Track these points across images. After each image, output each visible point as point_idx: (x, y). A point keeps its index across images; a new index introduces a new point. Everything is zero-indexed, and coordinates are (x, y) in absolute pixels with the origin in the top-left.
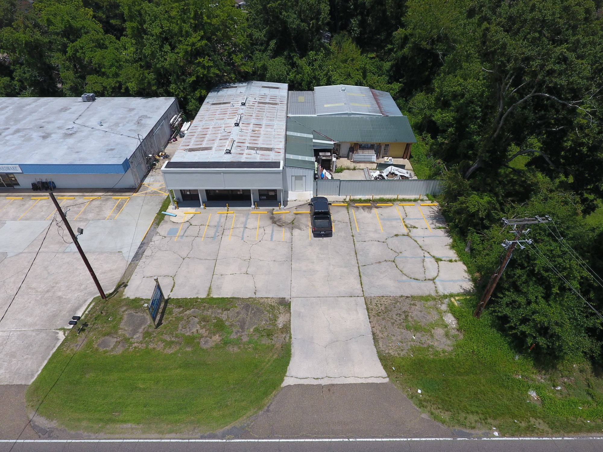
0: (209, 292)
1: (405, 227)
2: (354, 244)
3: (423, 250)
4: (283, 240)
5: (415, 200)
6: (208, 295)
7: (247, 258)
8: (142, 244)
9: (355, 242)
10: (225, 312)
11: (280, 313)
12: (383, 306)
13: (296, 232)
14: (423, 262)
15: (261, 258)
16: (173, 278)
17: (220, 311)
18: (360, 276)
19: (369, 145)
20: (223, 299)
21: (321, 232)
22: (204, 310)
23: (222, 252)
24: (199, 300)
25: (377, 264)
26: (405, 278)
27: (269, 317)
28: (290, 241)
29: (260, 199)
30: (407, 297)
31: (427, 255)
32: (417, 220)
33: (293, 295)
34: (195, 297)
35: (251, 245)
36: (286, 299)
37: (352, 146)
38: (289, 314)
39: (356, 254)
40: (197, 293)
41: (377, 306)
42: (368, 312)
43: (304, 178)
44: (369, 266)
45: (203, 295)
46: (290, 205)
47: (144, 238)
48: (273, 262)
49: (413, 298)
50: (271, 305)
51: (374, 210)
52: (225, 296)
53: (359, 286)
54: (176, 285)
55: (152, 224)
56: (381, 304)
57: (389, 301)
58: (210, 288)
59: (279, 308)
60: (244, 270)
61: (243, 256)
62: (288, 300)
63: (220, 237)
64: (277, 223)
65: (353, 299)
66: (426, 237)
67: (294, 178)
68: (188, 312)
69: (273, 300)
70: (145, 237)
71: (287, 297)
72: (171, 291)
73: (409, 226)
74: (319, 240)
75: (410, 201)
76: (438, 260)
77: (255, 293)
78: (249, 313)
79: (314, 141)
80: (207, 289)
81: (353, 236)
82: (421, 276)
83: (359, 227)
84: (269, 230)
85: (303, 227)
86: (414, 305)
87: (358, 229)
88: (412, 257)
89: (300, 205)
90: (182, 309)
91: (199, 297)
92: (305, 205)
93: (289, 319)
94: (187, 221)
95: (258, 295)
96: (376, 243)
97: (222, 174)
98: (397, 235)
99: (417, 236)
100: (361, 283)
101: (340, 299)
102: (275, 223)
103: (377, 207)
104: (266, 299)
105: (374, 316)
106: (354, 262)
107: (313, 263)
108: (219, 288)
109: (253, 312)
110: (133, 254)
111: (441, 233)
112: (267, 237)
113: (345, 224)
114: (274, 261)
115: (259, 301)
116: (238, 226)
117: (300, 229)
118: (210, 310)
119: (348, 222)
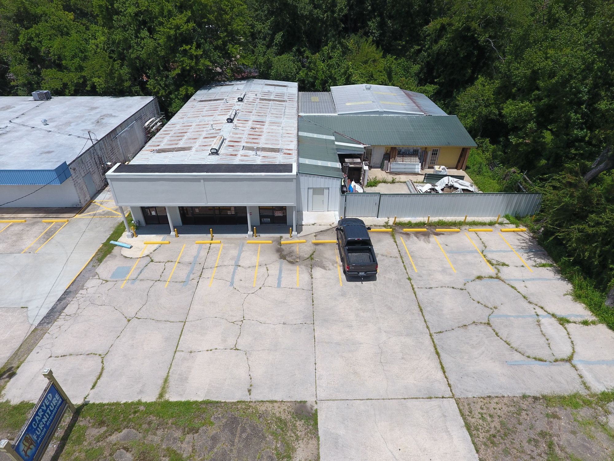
0: (163, 388)
1: (488, 264)
2: (415, 293)
3: (530, 303)
4: (298, 286)
5: (491, 224)
6: (161, 395)
7: (237, 319)
8: (67, 293)
9: (416, 290)
10: (189, 437)
11: (297, 439)
12: (496, 419)
13: (318, 272)
14: (539, 325)
15: (262, 319)
16: (103, 357)
17: (178, 434)
18: (437, 353)
19: (412, 151)
20: (188, 405)
21: (359, 273)
22: (147, 431)
23: (196, 307)
24: (142, 408)
25: (462, 330)
26: (517, 357)
27: (276, 449)
28: (310, 288)
29: (261, 223)
30: (536, 399)
31: (540, 312)
32: (504, 254)
33: (322, 395)
34: (136, 400)
35: (246, 295)
36: (308, 404)
37: (388, 152)
38: (314, 442)
39: (421, 310)
40: (141, 392)
41: (483, 418)
42: (471, 435)
43: (326, 192)
44: (449, 334)
45: (150, 397)
46: (306, 230)
47: (73, 283)
48: (281, 325)
49: (547, 400)
50: (280, 420)
51: (434, 239)
52: (193, 399)
53: (440, 374)
54: (104, 374)
55: (91, 260)
56: (491, 416)
57: (505, 409)
58: (166, 381)
59: (294, 425)
60: (231, 342)
61: (232, 316)
62: (312, 407)
63: (195, 282)
64: (287, 258)
65: (434, 402)
66: (528, 280)
67: (311, 191)
68: (114, 438)
69: (284, 407)
70: (75, 281)
71: (310, 400)
72: (93, 387)
73: (494, 262)
74: (356, 286)
75: (483, 224)
76: (563, 321)
77: (249, 391)
78: (236, 440)
79: (336, 143)
80: (161, 382)
81: (409, 279)
82: (544, 353)
83: (416, 265)
84: (274, 269)
85: (328, 264)
86: (555, 416)
87: (414, 267)
88: (518, 317)
89: (321, 231)
90: (104, 429)
91: (144, 400)
92: (328, 232)
93: (315, 452)
94: (148, 256)
95: (256, 396)
96: (450, 290)
97: (202, 181)
98: (479, 278)
99: (512, 278)
100: (442, 368)
101: (410, 403)
102: (285, 259)
103: (437, 234)
104: (271, 405)
105: (485, 444)
106: (421, 325)
107: (350, 327)
108: (184, 379)
109: (244, 436)
110: (44, 312)
111: (548, 273)
112: (272, 281)
113: (394, 259)
114: (284, 324)
115: (256, 408)
116: (226, 263)
117: (324, 267)
118: (159, 432)
119: (398, 255)
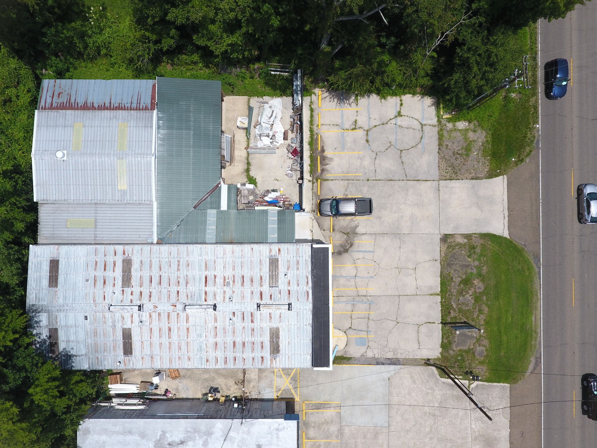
0: (435, 295)
1: (354, 131)
2: (379, 180)
3: (387, 123)
4: (373, 242)
5: (312, 110)
6: (438, 295)
7: (397, 271)
8: (378, 364)
9: (377, 179)
10: (454, 280)
11: (455, 241)
12: (448, 168)
14: (402, 127)
15: (397, 259)
16: (419, 326)
17: (453, 284)
18: (418, 180)
20: (442, 283)
22: (452, 295)
24: (443, 300)
25: (404, 164)
26: (420, 146)
27: (458, 249)
28: (375, 235)
30: (439, 149)
31: (393, 121)
32: (345, 117)
33: (437, 232)
34: (440, 304)
35: (380, 269)
36: (441, 237)
38: (456, 235)
39: (392, 180)
40: (436, 303)
41: (447, 173)
42: (453, 180)
45: (439, 298)
46: (319, 237)
47: (370, 364)
48: (401, 249)
49: (440, 145)
50: (447, 248)
51: (328, 153)
52: (440, 282)
53: (428, 182)
54: (428, 321)
55: (350, 364)
57: (444, 163)
59: (450, 242)
60: (412, 272)
61: (395, 274)
62: (442, 236)
63: (369, 298)
64: (348, 247)
65: (441, 189)
68: (454, 306)
69: (442, 247)
71: (439, 236)
72: (435, 323)
73: (354, 127)
76: (399, 114)
77: (436, 260)
78: (456, 263)
80: (432, 296)
81: (368, 180)
82: (418, 135)
83: (355, 173)
85: (353, 224)
86: (447, 146)
87: (358, 175)
88: (396, 134)
89: (319, 226)
90: (451, 311)
91: (440, 301)
92: (319, 222)
93: (459, 235)
94: (345, 333)
95: (438, 258)
96: (377, 161)
98: (367, 141)
100: (426, 181)
101: (441, 198)
102: (348, 249)
103: (323, 151)
104: (442, 252)
105: (457, 176)
106: (401, 183)
108: (431, 288)
109: (454, 260)
112: (368, 256)
115: (443, 257)
116: (354, 284)
117: (357, 227)
118: (452, 291)
119: (347, 182)
